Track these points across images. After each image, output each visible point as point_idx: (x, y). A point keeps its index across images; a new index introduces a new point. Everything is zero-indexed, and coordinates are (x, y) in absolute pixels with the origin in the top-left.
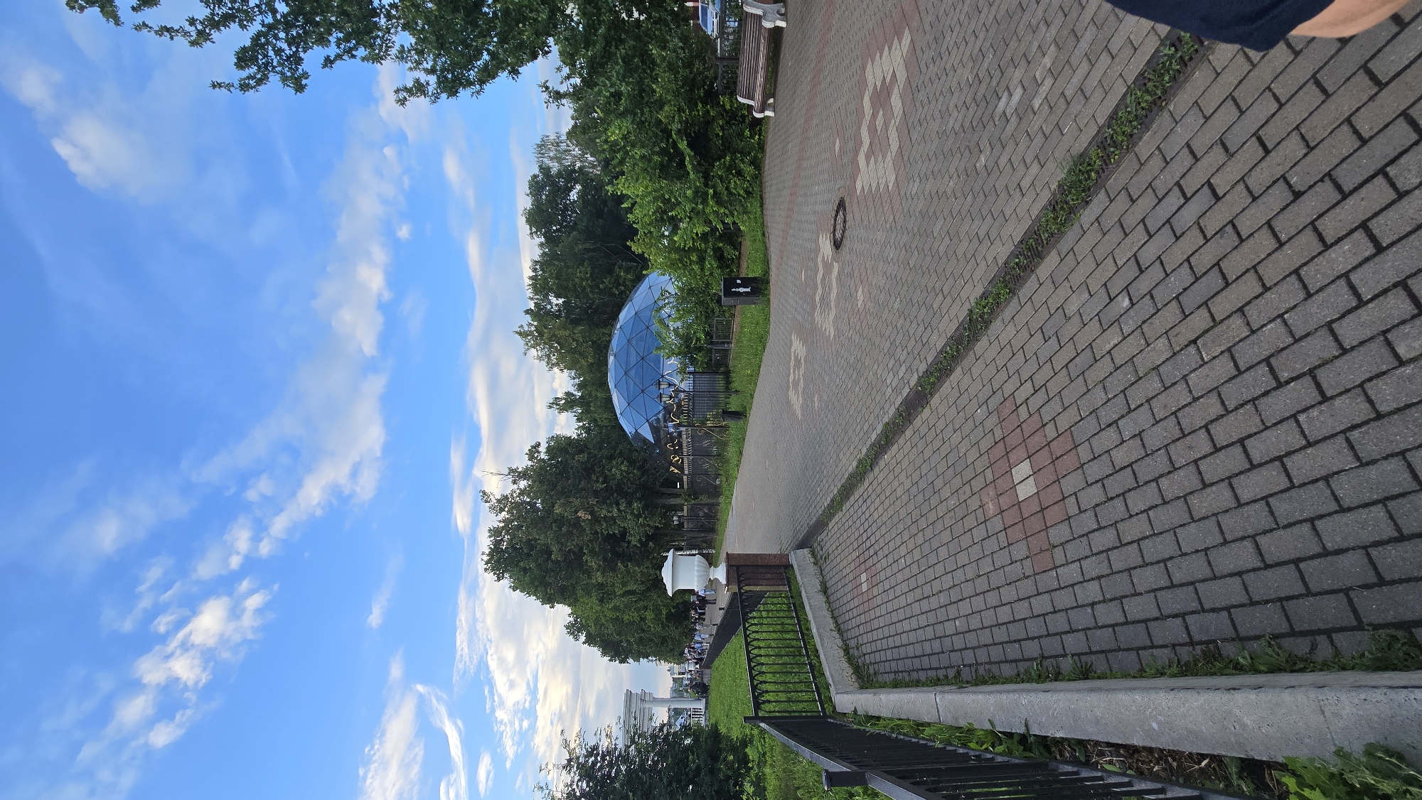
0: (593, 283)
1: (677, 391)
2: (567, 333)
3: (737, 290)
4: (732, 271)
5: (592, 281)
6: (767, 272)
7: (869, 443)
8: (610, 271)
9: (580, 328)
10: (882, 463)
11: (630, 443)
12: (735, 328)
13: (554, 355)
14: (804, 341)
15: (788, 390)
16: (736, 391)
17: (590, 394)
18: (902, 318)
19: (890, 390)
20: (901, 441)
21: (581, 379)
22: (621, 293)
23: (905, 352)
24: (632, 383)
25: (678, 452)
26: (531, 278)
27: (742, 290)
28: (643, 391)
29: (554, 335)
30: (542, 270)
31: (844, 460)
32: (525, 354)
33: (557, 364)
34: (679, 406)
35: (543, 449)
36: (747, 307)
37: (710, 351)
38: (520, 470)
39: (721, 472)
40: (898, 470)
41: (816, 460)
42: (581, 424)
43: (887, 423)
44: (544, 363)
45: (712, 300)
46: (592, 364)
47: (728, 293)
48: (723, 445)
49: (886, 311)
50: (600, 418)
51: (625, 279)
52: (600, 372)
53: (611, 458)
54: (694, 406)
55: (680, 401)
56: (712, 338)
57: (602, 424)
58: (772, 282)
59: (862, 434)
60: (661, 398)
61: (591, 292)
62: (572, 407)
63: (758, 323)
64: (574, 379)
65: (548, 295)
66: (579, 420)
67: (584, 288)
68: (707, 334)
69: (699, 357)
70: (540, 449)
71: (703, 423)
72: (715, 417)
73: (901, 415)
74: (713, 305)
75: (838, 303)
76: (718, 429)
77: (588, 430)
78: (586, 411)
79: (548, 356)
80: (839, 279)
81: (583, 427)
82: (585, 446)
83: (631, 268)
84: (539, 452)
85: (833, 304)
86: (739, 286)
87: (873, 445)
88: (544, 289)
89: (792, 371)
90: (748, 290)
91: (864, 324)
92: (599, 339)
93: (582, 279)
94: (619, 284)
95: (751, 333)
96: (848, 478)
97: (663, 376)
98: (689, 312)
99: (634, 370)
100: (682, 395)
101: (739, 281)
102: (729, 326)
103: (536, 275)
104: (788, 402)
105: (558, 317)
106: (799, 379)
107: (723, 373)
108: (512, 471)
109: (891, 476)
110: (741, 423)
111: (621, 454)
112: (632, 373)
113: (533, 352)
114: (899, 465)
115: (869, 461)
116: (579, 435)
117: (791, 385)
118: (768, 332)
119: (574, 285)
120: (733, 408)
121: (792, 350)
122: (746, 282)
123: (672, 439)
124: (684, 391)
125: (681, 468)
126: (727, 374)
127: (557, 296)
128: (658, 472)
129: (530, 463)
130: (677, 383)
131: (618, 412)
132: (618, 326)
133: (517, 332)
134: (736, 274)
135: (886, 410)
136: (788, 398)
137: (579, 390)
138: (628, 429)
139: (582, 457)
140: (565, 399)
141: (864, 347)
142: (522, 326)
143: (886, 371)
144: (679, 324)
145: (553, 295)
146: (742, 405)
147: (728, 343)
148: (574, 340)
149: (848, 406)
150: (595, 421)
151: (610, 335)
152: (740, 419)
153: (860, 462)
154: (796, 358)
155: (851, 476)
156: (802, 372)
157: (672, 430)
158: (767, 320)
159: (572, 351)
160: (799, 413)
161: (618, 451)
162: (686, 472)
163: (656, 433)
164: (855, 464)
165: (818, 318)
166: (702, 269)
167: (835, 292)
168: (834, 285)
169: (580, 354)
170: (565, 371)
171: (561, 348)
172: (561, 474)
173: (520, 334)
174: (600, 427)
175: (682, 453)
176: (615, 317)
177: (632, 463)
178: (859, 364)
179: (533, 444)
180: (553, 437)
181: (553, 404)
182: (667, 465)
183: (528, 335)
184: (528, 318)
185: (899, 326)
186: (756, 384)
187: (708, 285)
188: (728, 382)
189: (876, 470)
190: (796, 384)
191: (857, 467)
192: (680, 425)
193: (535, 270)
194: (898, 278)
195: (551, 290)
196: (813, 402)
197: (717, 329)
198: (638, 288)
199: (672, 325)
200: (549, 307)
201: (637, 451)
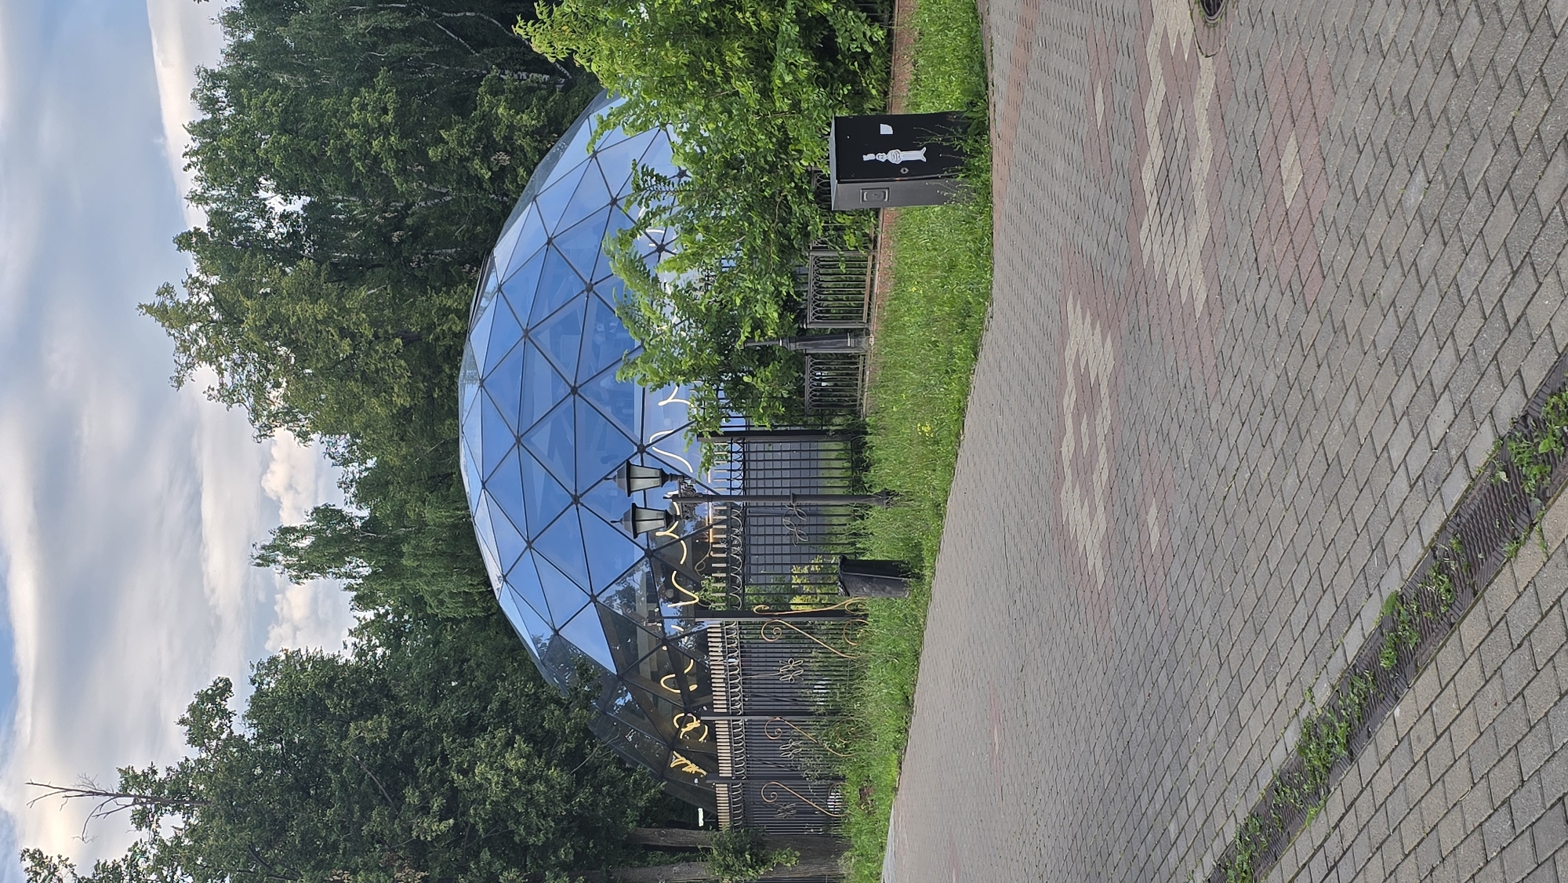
0: (404, 145)
1: (691, 498)
2: (321, 310)
3: (882, 157)
4: (860, 94)
5: (403, 136)
6: (979, 95)
7: (1337, 665)
8: (462, 104)
9: (363, 293)
10: (1385, 736)
11: (536, 678)
12: (880, 283)
13: (277, 385)
14: (1107, 321)
15: (1057, 491)
16: (887, 493)
17: (400, 516)
18: (1434, 238)
19: (1401, 484)
20: (1448, 657)
21: (370, 463)
22: (500, 174)
23: (1449, 353)
24: (539, 474)
25: (696, 703)
26: (196, 129)
27: (896, 156)
28: (576, 500)
29: (277, 318)
30: (236, 101)
31: (1255, 727)
32: (180, 382)
33: (288, 416)
34: (699, 545)
35: (238, 703)
36: (917, 212)
37: (797, 360)
38: (162, 775)
39: (840, 770)
40: (1440, 757)
41: (1161, 725)
42: (370, 615)
43: (1400, 598)
44: (242, 412)
45: (801, 192)
46: (405, 413)
47: (851, 168)
48: (849, 674)
49: (1380, 217)
50: (436, 594)
51: (511, 127)
52: (433, 438)
53: (469, 728)
54: (745, 545)
55: (702, 528)
56: (801, 316)
57: (441, 613)
58: (998, 128)
59: (1312, 634)
60: (635, 520)
61: (402, 172)
62: (339, 559)
63: (952, 267)
64: (346, 462)
65: (255, 185)
66: (363, 600)
67: (377, 160)
68: (788, 305)
69: (762, 380)
70: (230, 705)
71: (779, 605)
72: (819, 579)
73: (1442, 569)
74: (803, 209)
75: (1216, 195)
76: (829, 623)
77: (394, 635)
78: (389, 571)
79: (259, 391)
80: (1219, 115)
81: (377, 626)
82: (383, 688)
83: (531, 90)
84: (226, 715)
85: (1200, 198)
86: (887, 144)
87: (1352, 672)
88: (243, 164)
89: (1069, 423)
90: (918, 155)
91: (1309, 258)
92: (431, 328)
93: (369, 132)
94: (491, 147)
95: (930, 300)
96: (1274, 789)
97: (642, 449)
98: (729, 233)
99: (547, 428)
100: (709, 512)
101: (886, 130)
102: (857, 276)
103: (216, 122)
104: (1060, 529)
105: (291, 256)
106: (1093, 448)
107: (842, 434)
108: (131, 780)
109: (1418, 781)
110: (902, 601)
111: (504, 713)
112: (541, 440)
113: (205, 375)
114: (1444, 741)
115: (1341, 728)
116: (361, 654)
117: (1068, 472)
118: (987, 296)
119: (342, 151)
120: (878, 550)
121: (1070, 353)
122: (910, 130)
123: (676, 659)
124: (716, 497)
125: (708, 759)
126: (855, 437)
127: (288, 189)
128: (630, 772)
129: (194, 753)
130: (690, 470)
131: (494, 571)
132: (491, 285)
133: (150, 309)
134: (878, 103)
135: (1391, 551)
136: (1058, 514)
137: (361, 499)
138: (529, 628)
139: (374, 728)
140: (315, 532)
141: (1307, 341)
142: (167, 290)
143: (1387, 420)
144: (694, 275)
145: (271, 183)
146: (907, 540)
147: (856, 333)
148: (343, 333)
149: (1264, 537)
150: (418, 602)
151: (464, 315)
152: (901, 586)
153: (1311, 732)
154: (1082, 378)
155: (1284, 780)
156: (1102, 428)
157: (674, 628)
158: (983, 253)
159: (340, 371)
160: (1095, 561)
161: (494, 705)
162: (726, 770)
163: (622, 642)
164: (1292, 737)
165: (1151, 243)
166: (766, 93)
167: (1207, 155)
168: (1204, 134)
169: (366, 379)
170: (315, 436)
171: (303, 360)
172: (301, 787)
173: (161, 313)
174: (436, 624)
175: (711, 705)
176: (479, 254)
177: (542, 742)
178: (1296, 397)
179: (207, 685)
180: (273, 660)
181: (273, 547)
182: (659, 746)
183: (189, 320)
184: (191, 263)
185: (1424, 264)
186: (950, 468)
187: (784, 144)
188: (860, 464)
189: (1368, 758)
190: (1084, 467)
191: (1302, 749)
192: (703, 610)
193: (210, 104)
194: (1417, 106)
195: (264, 167)
196: (1142, 527)
197: (820, 289)
198: (556, 158)
199: (668, 278)
200: (259, 225)
201: (558, 702)
